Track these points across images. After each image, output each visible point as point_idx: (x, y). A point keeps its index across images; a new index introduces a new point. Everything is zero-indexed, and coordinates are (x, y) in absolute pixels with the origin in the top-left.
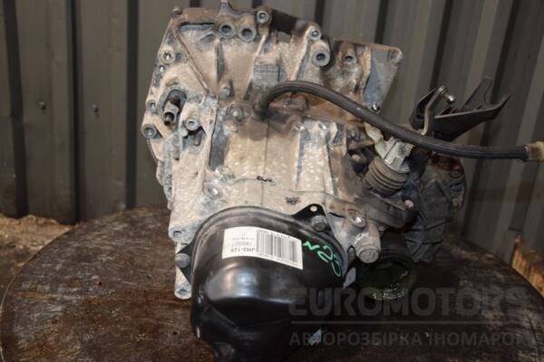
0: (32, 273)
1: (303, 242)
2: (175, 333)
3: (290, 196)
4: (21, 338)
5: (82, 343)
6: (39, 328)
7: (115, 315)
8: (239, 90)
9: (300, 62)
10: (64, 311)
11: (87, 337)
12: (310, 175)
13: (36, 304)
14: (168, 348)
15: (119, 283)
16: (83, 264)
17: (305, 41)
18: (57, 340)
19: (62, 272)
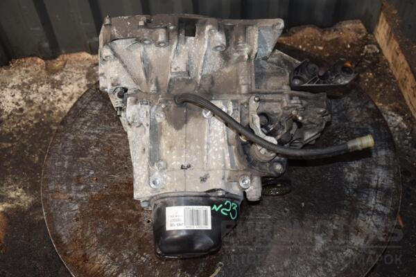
0: (51, 173)
1: (212, 207)
2: (149, 222)
3: (202, 175)
4: (62, 236)
5: (97, 235)
6: (70, 225)
7: (111, 209)
8: (163, 84)
9: (203, 56)
10: (80, 209)
11: (99, 231)
12: (215, 153)
13: (62, 204)
14: (146, 234)
15: (107, 176)
16: (81, 159)
17: (206, 37)
18: (83, 235)
19: (70, 170)
